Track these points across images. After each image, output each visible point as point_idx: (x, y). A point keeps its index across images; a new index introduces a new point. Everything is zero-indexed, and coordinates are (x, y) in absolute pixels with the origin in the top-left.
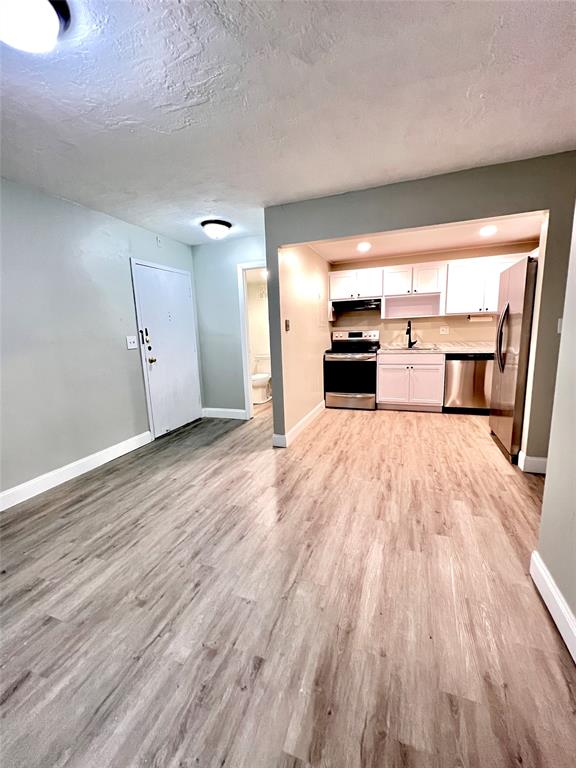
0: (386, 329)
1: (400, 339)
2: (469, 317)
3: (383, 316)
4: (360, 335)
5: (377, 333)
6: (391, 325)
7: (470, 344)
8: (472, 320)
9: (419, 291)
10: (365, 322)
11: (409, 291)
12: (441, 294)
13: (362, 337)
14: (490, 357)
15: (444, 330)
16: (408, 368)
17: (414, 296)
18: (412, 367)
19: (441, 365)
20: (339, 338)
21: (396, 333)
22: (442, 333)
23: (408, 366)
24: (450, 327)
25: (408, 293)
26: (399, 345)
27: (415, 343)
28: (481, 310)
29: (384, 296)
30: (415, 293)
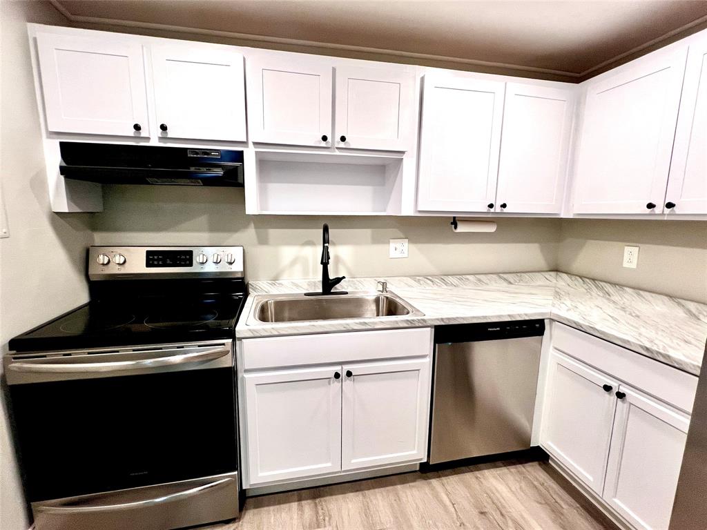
0: (263, 241)
1: (298, 268)
2: (455, 222)
3: (252, 205)
4: (184, 257)
5: (237, 253)
6: (273, 233)
7: (451, 279)
8: (462, 228)
9: (352, 142)
10: (203, 220)
11: (325, 138)
12: (404, 157)
13: (191, 265)
14: (533, 328)
15: (400, 249)
16: (337, 376)
17: (337, 153)
18: (349, 374)
19: (423, 357)
20: (114, 270)
21: (288, 253)
22: (393, 254)
23: (337, 369)
24: (411, 241)
25: (323, 144)
26: (297, 286)
27: (338, 280)
28: (491, 206)
29: (250, 144)
30: (342, 145)
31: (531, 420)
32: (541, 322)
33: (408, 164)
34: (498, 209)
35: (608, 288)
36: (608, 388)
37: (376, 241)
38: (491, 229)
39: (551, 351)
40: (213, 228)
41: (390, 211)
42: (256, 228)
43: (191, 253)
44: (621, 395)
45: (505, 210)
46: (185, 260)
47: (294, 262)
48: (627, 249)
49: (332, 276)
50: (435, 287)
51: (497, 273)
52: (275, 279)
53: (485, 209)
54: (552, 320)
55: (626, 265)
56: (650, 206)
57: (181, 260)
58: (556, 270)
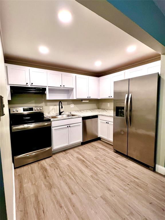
0: (46, 105)
1: (53, 110)
3: (48, 98)
4: (31, 109)
7: (82, 111)
8: (83, 101)
10: (34, 101)
11: (61, 86)
12: (74, 89)
13: (33, 110)
14: (96, 117)
15: (72, 106)
16: (68, 127)
17: (63, 88)
18: (70, 126)
19: (81, 122)
20: (16, 112)
21: (51, 107)
22: (71, 107)
23: (68, 126)
24: (74, 104)
25: (60, 87)
26: (54, 114)
27: (62, 112)
28: (88, 97)
29: (47, 87)
30: (64, 87)
31: (98, 133)
32: (97, 115)
33: (74, 90)
34: (89, 98)
35: (106, 110)
36: (107, 123)
37: (68, 104)
38: (88, 101)
39: (99, 120)
40: (35, 103)
41: (71, 98)
42: (45, 102)
43: (32, 108)
44: (108, 123)
45: (90, 98)
46: (32, 110)
47: (53, 109)
48: (108, 104)
49: (61, 112)
50: (79, 113)
51: (89, 110)
52: (49, 113)
53: (87, 98)
54: (99, 115)
55: (108, 106)
56: (109, 97)
57: (31, 110)
58: (99, 108)
